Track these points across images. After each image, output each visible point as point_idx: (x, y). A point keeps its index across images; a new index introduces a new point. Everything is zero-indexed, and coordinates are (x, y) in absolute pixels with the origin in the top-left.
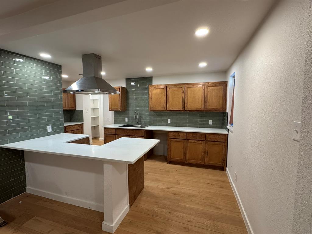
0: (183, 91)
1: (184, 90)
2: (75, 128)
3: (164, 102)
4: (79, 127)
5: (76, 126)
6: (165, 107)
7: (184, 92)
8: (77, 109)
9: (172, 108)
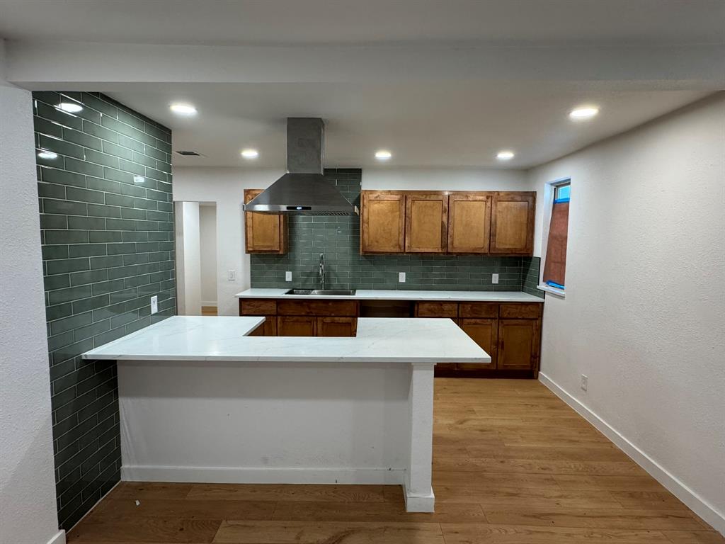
0: (445, 209)
1: (447, 206)
3: (399, 233)
6: (402, 244)
7: (447, 211)
9: (419, 248)
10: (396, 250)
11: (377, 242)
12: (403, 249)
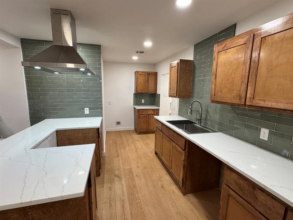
2: (149, 113)
4: (154, 111)
5: (150, 111)
6: (243, 95)
8: (157, 93)
9: (264, 101)
10: (236, 101)
11: (221, 92)
12: (243, 100)
